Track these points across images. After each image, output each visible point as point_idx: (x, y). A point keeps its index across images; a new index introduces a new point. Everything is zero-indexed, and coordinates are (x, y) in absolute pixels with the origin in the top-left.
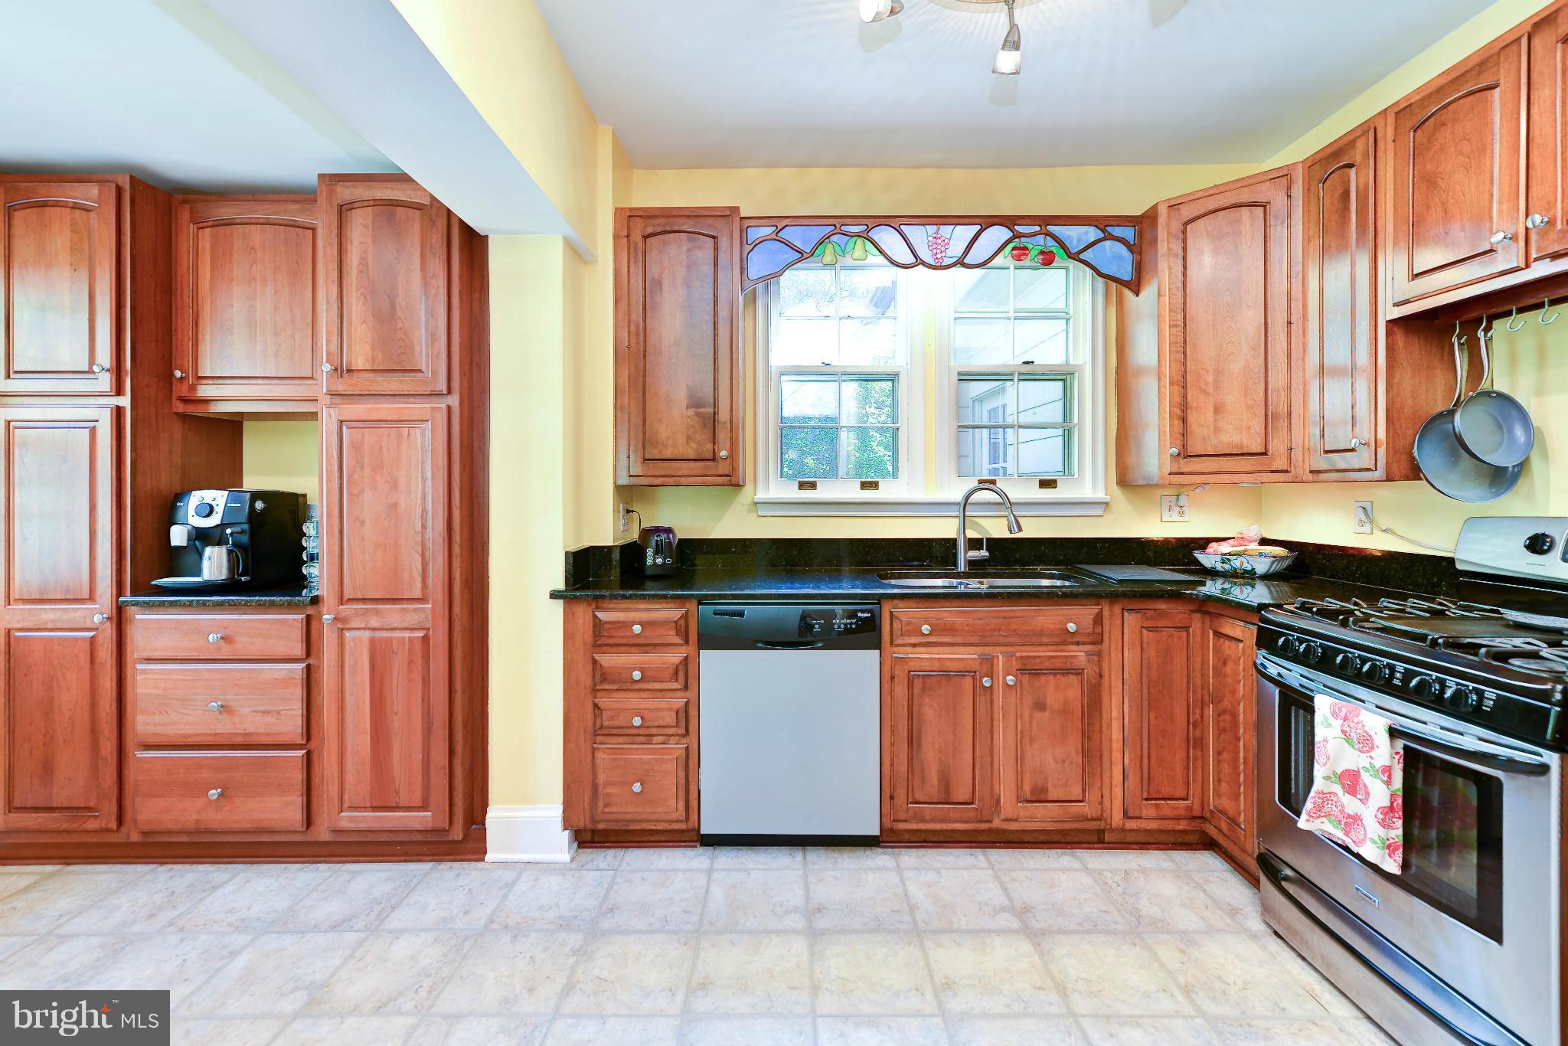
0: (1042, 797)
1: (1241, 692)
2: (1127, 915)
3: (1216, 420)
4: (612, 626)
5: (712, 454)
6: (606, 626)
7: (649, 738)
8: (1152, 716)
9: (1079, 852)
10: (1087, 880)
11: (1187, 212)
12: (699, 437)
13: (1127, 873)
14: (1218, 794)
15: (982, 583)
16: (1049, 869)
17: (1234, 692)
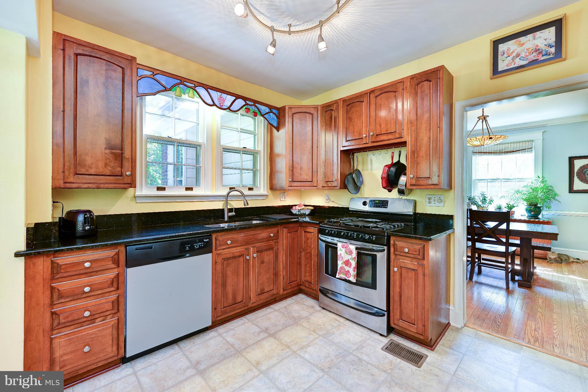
0: (263, 292)
1: (313, 246)
2: (292, 319)
3: (300, 171)
4: (67, 266)
5: (121, 173)
6: (63, 267)
7: (93, 321)
8: (290, 259)
9: (272, 306)
10: (277, 313)
11: (294, 111)
12: (112, 164)
13: (285, 307)
14: (305, 276)
15: (235, 224)
16: (266, 315)
17: (310, 247)
